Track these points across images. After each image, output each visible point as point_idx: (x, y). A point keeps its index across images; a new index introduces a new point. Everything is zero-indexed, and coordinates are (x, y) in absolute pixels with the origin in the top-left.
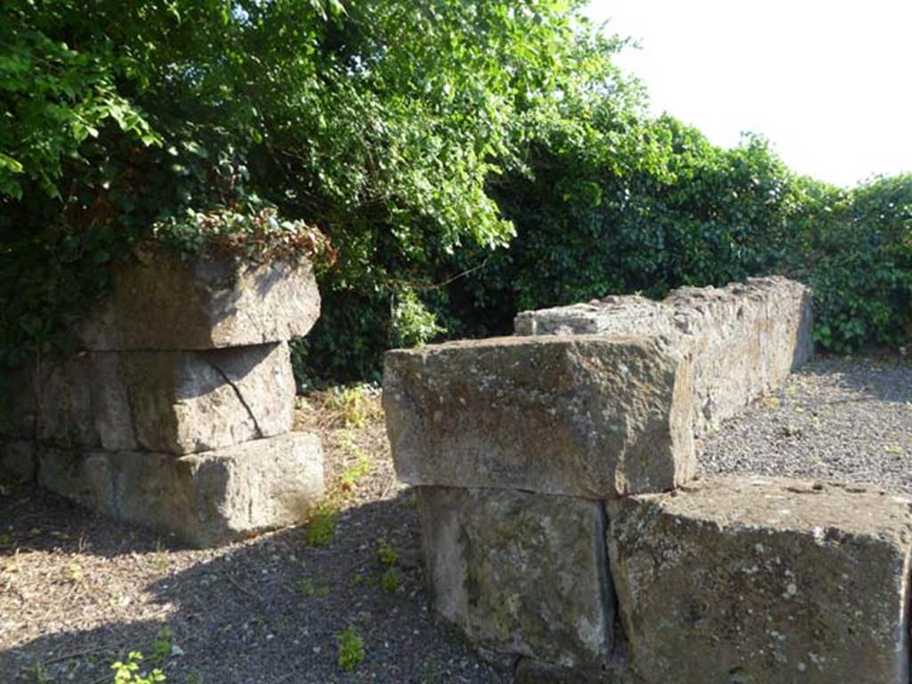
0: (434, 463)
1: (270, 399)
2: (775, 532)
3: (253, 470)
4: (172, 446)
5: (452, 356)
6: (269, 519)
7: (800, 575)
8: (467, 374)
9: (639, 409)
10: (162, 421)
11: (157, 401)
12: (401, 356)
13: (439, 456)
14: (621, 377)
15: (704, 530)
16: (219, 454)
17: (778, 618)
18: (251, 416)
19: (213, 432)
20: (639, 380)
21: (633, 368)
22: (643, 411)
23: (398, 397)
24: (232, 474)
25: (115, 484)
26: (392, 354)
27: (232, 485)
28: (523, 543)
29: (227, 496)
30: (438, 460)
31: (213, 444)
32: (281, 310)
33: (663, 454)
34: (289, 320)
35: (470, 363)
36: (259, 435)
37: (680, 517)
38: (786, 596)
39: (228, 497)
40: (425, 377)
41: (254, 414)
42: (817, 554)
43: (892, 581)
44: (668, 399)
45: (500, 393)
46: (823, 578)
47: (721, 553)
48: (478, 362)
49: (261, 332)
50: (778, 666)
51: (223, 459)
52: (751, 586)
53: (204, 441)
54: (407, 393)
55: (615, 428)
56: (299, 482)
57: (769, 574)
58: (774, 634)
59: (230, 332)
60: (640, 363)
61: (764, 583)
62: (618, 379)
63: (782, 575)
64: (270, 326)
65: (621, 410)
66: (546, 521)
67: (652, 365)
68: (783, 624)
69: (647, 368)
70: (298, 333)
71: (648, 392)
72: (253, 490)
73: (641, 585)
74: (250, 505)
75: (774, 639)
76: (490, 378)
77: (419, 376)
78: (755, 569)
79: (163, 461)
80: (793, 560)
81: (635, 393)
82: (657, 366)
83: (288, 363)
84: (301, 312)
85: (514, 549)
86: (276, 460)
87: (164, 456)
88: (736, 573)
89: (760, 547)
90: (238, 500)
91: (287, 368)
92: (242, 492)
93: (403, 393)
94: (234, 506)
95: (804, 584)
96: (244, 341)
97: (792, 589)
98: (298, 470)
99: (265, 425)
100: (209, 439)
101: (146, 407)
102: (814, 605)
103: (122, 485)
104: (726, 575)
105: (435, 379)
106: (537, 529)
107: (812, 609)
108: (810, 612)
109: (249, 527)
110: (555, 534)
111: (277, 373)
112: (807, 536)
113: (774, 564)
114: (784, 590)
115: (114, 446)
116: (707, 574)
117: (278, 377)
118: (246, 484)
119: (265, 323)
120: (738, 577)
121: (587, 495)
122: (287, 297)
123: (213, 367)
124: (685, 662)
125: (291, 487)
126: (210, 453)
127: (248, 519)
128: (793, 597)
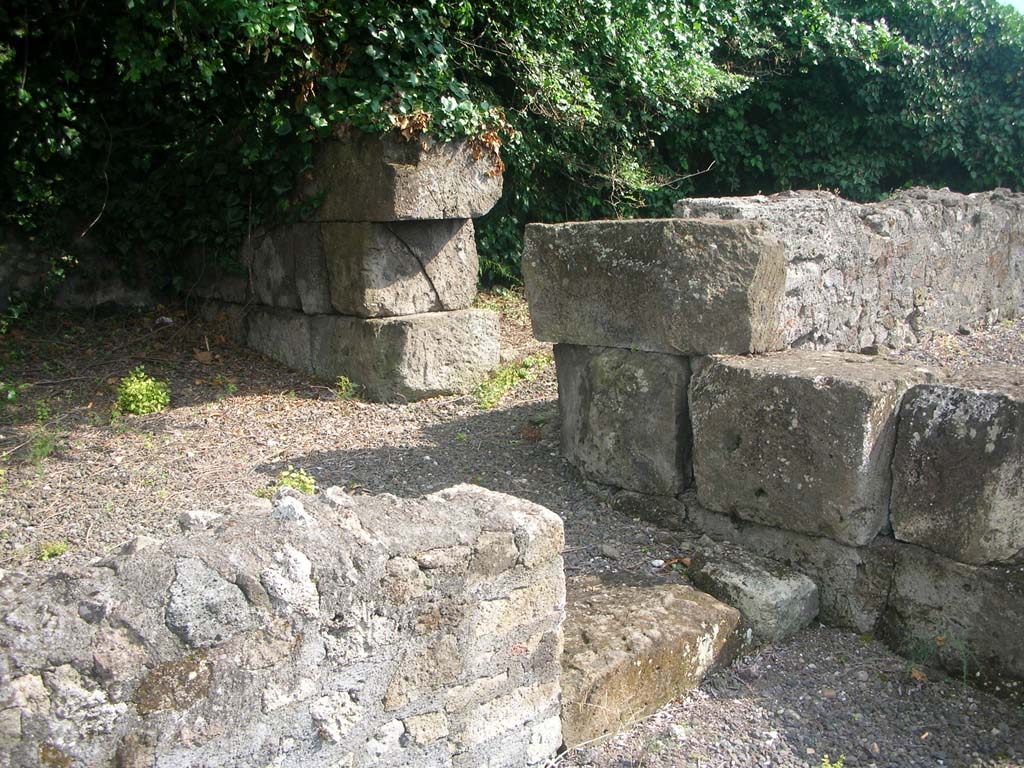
0: (562, 323)
1: (452, 274)
2: (787, 378)
3: (429, 335)
4: (359, 309)
5: (580, 230)
6: (444, 385)
7: (801, 412)
8: (591, 247)
9: (721, 281)
10: (352, 285)
11: (349, 269)
12: (538, 229)
13: (566, 318)
14: (709, 254)
15: (741, 376)
16: (400, 318)
17: (786, 447)
18: (433, 289)
19: (396, 300)
20: (726, 257)
21: (722, 247)
22: (725, 284)
23: (534, 264)
24: (409, 336)
25: (312, 344)
26: (530, 227)
27: (409, 347)
28: (620, 390)
29: (404, 357)
30: (565, 321)
31: (396, 310)
32: (462, 188)
33: (741, 322)
34: (470, 198)
35: (592, 236)
36: (439, 306)
37: (729, 368)
38: (790, 428)
39: (406, 358)
40: (557, 247)
41: (436, 287)
42: (814, 396)
43: (860, 416)
44: (749, 275)
45: (615, 263)
46: (815, 414)
47: (751, 395)
48: (600, 236)
49: (442, 208)
50: (784, 486)
51: (402, 323)
52: (768, 421)
53: (388, 305)
54: (542, 261)
55: (696, 296)
56: (475, 354)
57: (781, 411)
58: (783, 460)
59: (411, 206)
60: (728, 243)
61: (777, 419)
62: (707, 255)
63: (788, 412)
64: (451, 203)
65: (705, 281)
66: (640, 373)
67: (739, 245)
68: (789, 452)
69: (734, 247)
70: (479, 211)
71: (732, 268)
72: (429, 355)
73: (700, 424)
74: (426, 368)
75: (783, 464)
76: (608, 250)
77: (551, 246)
78: (772, 407)
79: (352, 324)
80: (798, 400)
81: (720, 268)
82: (744, 246)
83: (472, 241)
84: (483, 191)
85: (613, 395)
86: (452, 329)
87: (353, 319)
88: (760, 410)
89: (776, 390)
90: (414, 362)
91: (470, 245)
92: (417, 354)
93: (538, 261)
94: (410, 366)
95: (803, 419)
96: (425, 216)
97: (795, 423)
98: (473, 343)
99: (447, 299)
100: (393, 305)
101: (340, 273)
102: (808, 436)
103: (317, 346)
104: (754, 413)
105: (564, 249)
106: (632, 378)
107: (807, 438)
108: (805, 441)
109: (423, 388)
110: (644, 383)
111: (461, 249)
112: (808, 381)
113: (784, 403)
114: (790, 424)
115: (313, 309)
116: (741, 413)
117: (462, 254)
118: (422, 348)
119: (446, 201)
120: (761, 413)
121: (672, 352)
122: (468, 176)
123: (399, 239)
124: (724, 485)
125: (466, 357)
126: (393, 318)
127: (423, 381)
128: (795, 429)
